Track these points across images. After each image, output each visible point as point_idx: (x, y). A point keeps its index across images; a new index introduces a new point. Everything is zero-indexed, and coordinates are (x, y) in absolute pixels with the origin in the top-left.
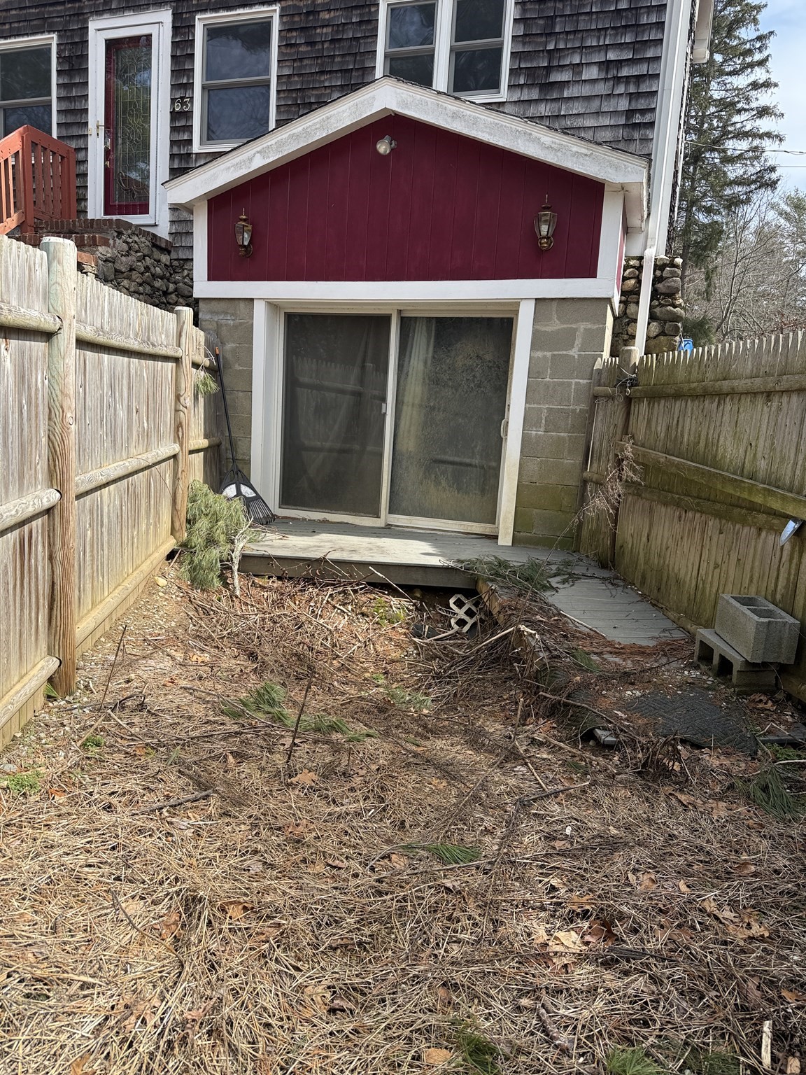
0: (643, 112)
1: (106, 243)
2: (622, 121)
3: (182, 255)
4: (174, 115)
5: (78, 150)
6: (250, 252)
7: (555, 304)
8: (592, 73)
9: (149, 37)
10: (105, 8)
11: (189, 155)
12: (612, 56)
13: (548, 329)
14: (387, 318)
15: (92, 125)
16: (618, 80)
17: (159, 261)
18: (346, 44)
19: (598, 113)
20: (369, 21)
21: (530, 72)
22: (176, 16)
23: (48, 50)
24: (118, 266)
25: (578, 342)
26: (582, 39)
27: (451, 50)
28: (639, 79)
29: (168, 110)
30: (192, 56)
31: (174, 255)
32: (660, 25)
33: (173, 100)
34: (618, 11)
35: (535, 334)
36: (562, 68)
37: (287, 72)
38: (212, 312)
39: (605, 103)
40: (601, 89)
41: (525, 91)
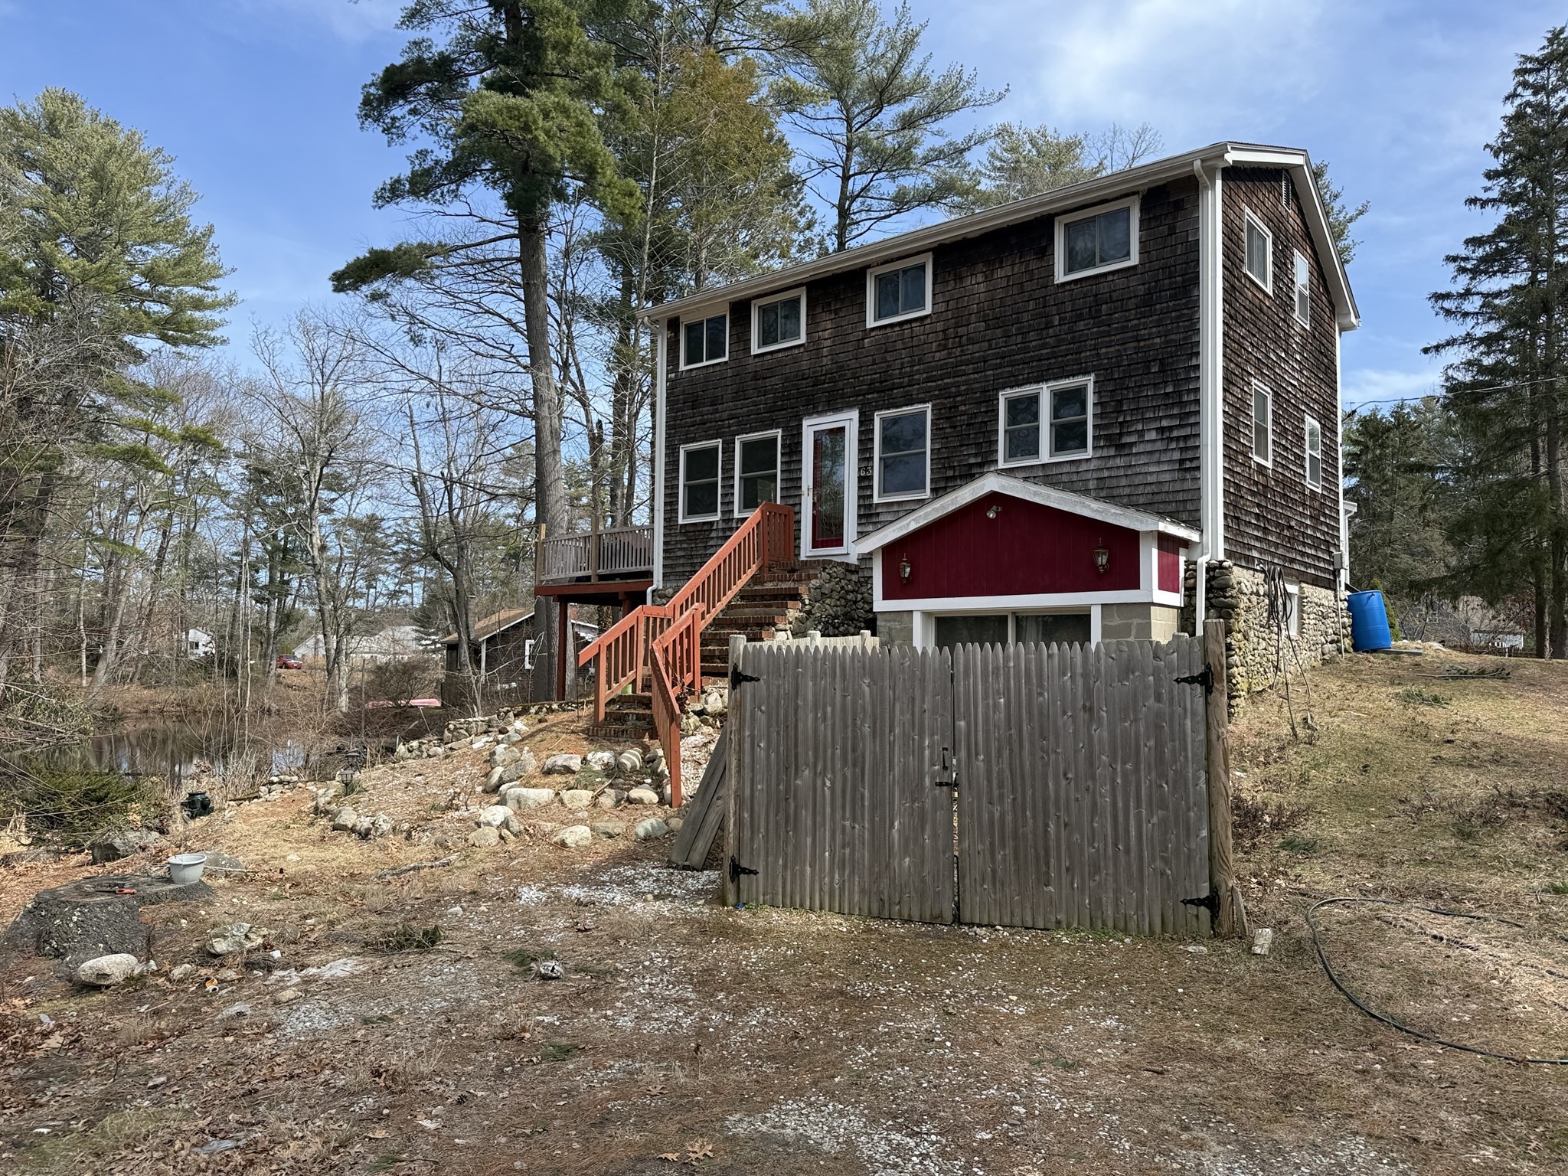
0: (1191, 460)
1: (816, 578)
2: (1177, 467)
3: (866, 574)
4: (861, 479)
5: (794, 505)
6: (910, 580)
7: (1115, 607)
8: (1153, 435)
9: (843, 429)
10: (816, 411)
11: (871, 505)
12: (1164, 423)
13: (1113, 624)
14: (1006, 617)
15: (804, 489)
16: (1171, 439)
17: (850, 580)
18: (977, 426)
19: (1159, 462)
20: (993, 411)
21: (1108, 437)
22: (861, 414)
23: (775, 439)
24: (823, 591)
25: (1133, 632)
26: (1143, 414)
27: (1051, 425)
28: (1186, 438)
29: (856, 476)
30: (872, 440)
31: (861, 574)
32: (1197, 402)
33: (860, 469)
34: (1167, 394)
35: (1104, 627)
36: (1129, 433)
37: (937, 446)
38: (886, 621)
39: (1163, 455)
40: (1159, 446)
41: (1105, 450)
